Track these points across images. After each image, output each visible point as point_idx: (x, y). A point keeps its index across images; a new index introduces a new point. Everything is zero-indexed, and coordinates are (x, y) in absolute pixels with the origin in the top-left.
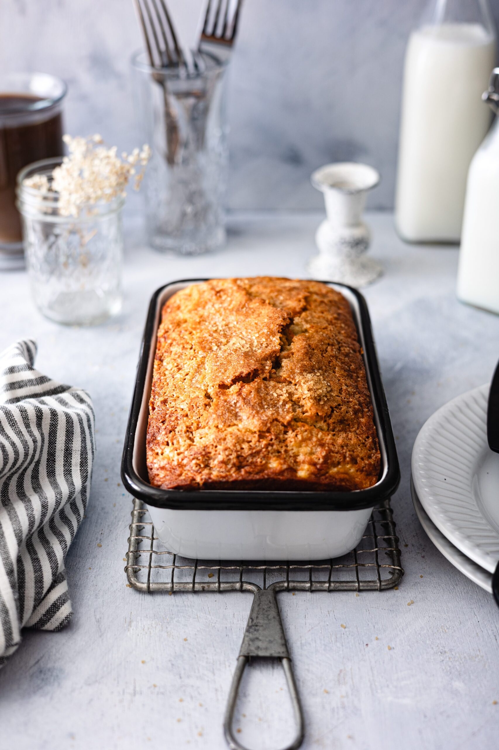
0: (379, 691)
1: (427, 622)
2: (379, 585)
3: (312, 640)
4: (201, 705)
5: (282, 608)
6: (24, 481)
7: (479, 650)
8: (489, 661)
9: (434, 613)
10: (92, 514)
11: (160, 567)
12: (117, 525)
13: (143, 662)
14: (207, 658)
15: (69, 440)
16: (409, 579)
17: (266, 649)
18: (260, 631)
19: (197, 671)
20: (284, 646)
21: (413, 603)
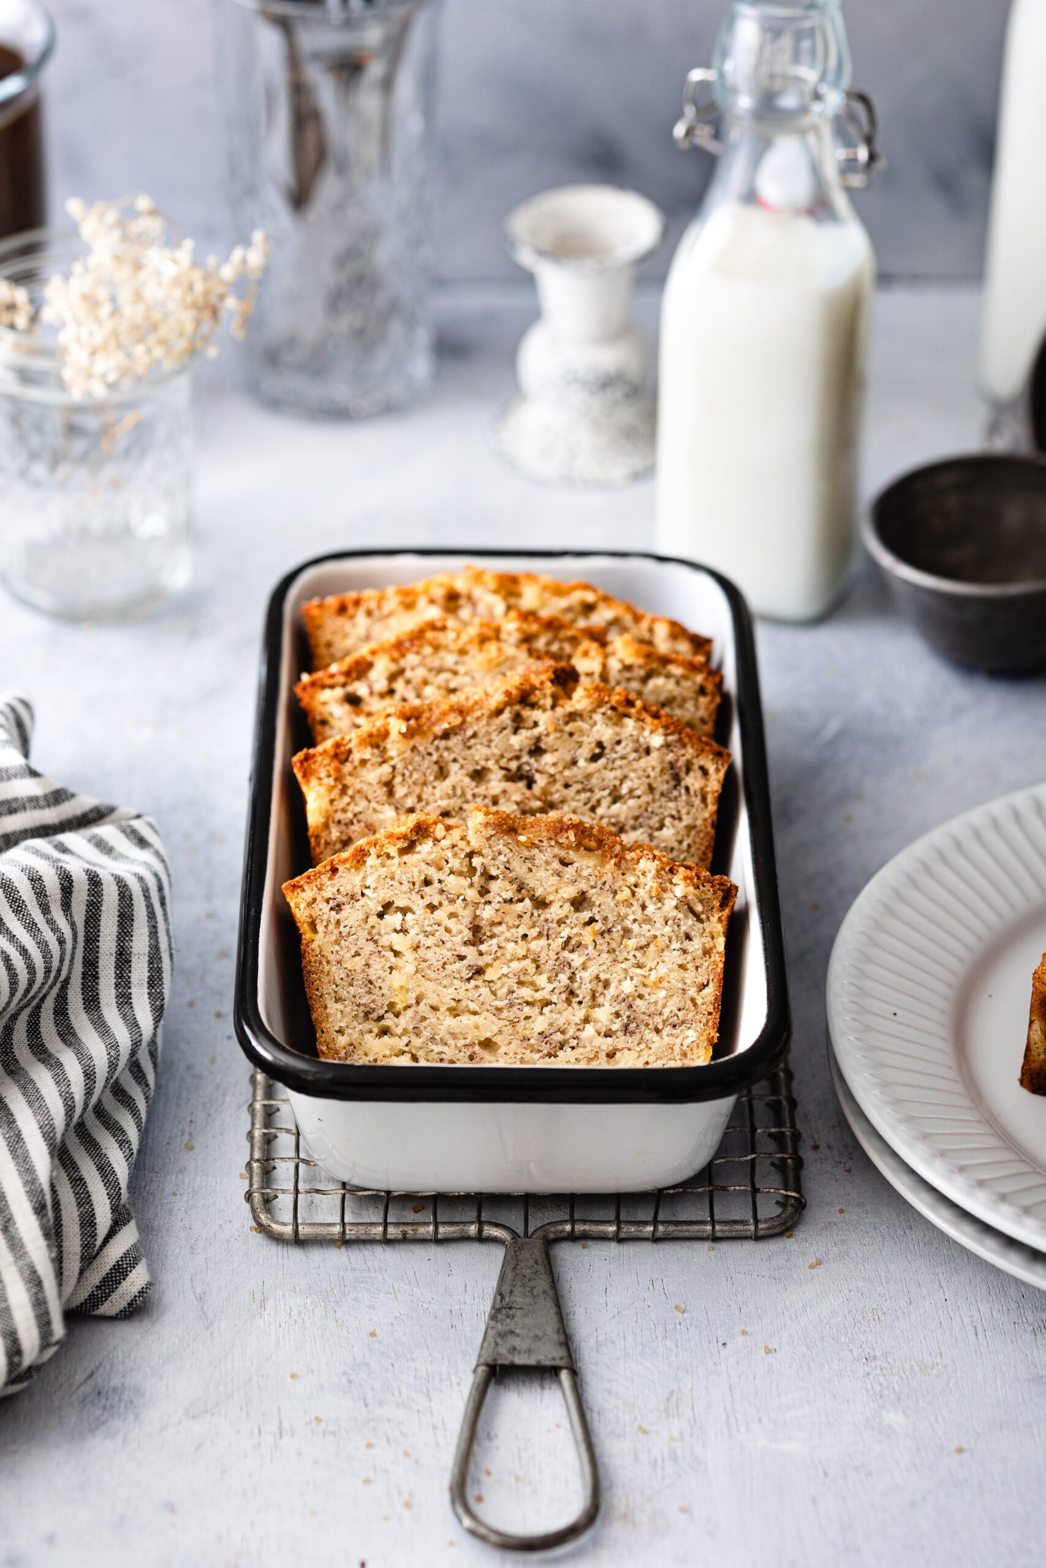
0: (743, 1429)
1: (845, 1300)
2: (752, 1228)
3: (618, 1334)
4: (407, 1454)
5: (561, 1274)
6: (41, 1020)
7: (941, 1354)
8: (959, 1374)
9: (861, 1284)
10: (168, 1080)
11: (317, 1191)
12: (222, 1104)
13: (293, 1376)
14: (416, 1369)
15: (125, 933)
16: (815, 1215)
17: (529, 1351)
18: (516, 1319)
19: (397, 1393)
20: (564, 1347)
21: (819, 1263)
